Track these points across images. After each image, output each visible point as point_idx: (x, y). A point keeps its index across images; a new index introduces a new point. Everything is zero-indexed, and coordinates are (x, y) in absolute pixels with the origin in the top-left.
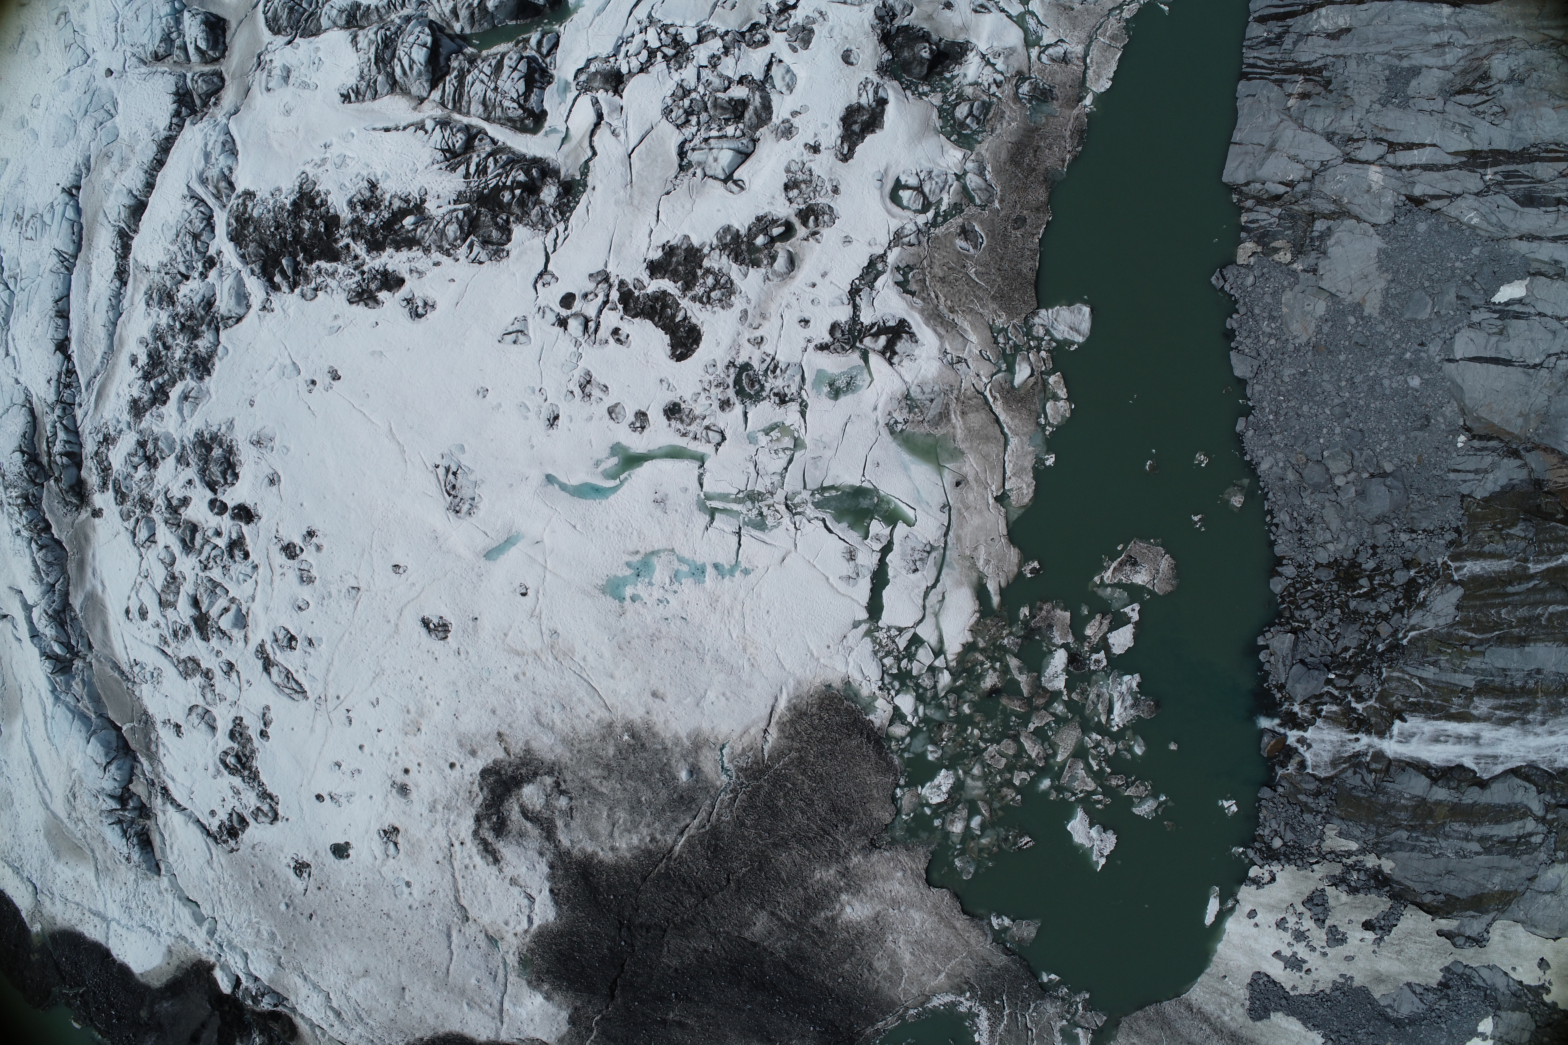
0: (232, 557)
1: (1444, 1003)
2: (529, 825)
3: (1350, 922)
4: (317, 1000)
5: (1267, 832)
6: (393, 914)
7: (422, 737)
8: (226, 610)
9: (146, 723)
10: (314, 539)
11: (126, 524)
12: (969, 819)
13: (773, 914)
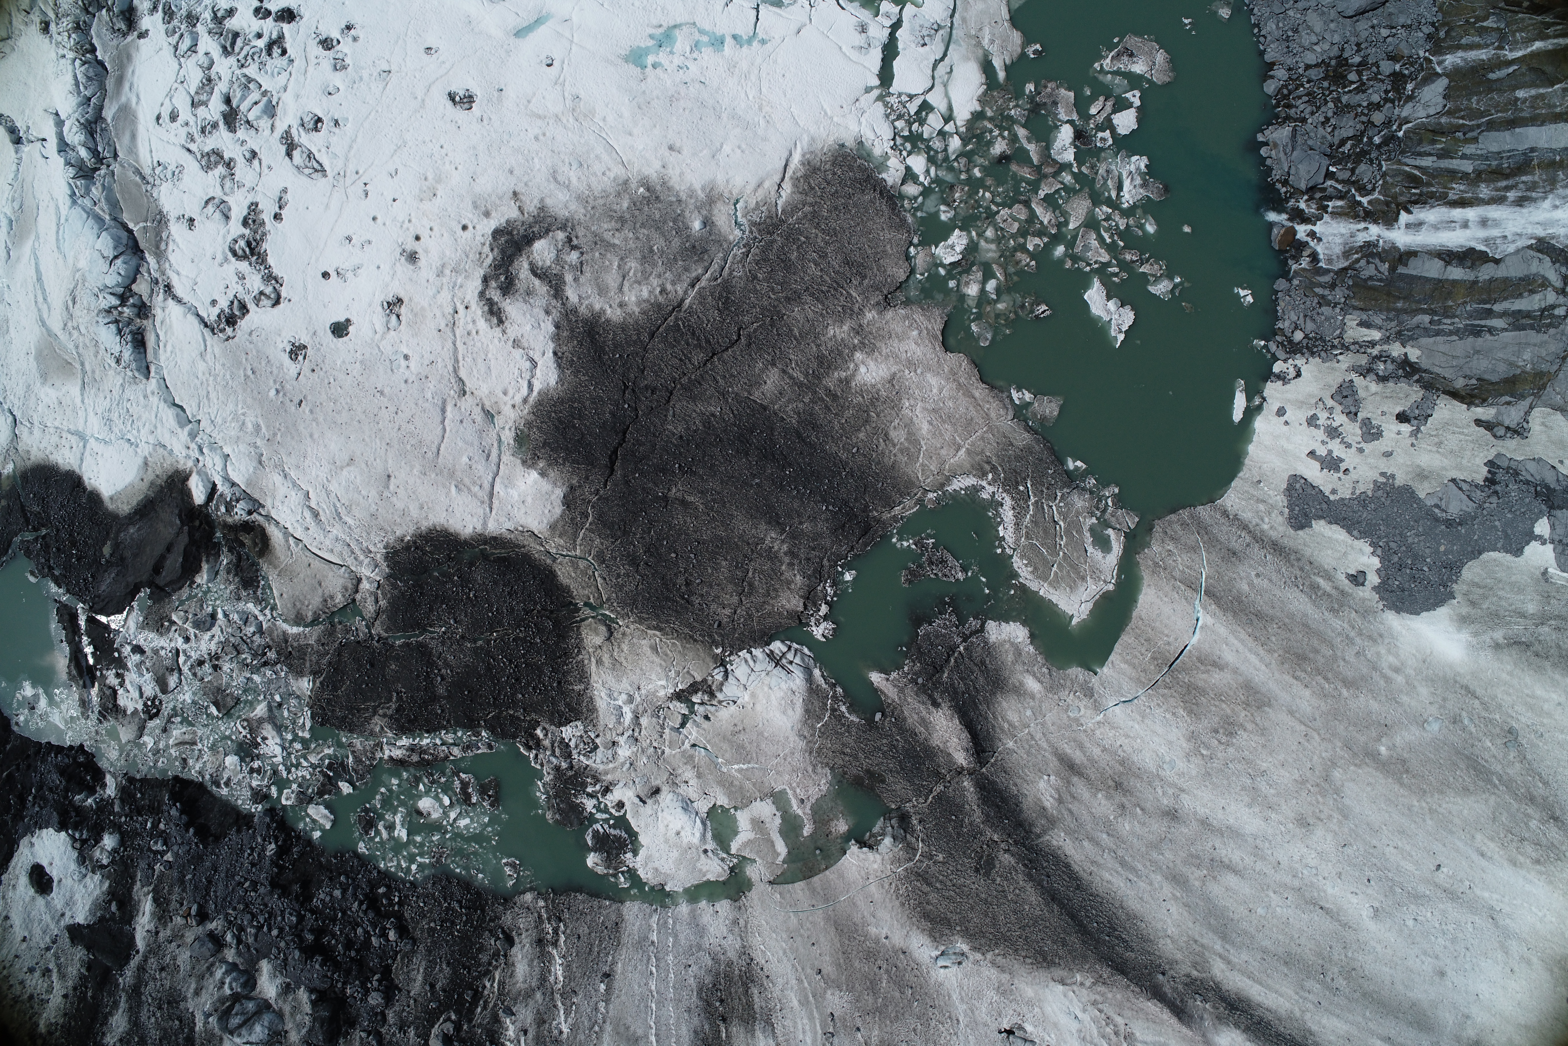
0: (270, 55)
1: (1494, 499)
2: (537, 282)
3: (1383, 413)
4: (295, 497)
5: (1287, 324)
6: (387, 391)
7: (438, 201)
8: (256, 103)
9: (160, 222)
10: (353, 32)
11: (170, 40)
12: (984, 282)
13: (784, 371)
